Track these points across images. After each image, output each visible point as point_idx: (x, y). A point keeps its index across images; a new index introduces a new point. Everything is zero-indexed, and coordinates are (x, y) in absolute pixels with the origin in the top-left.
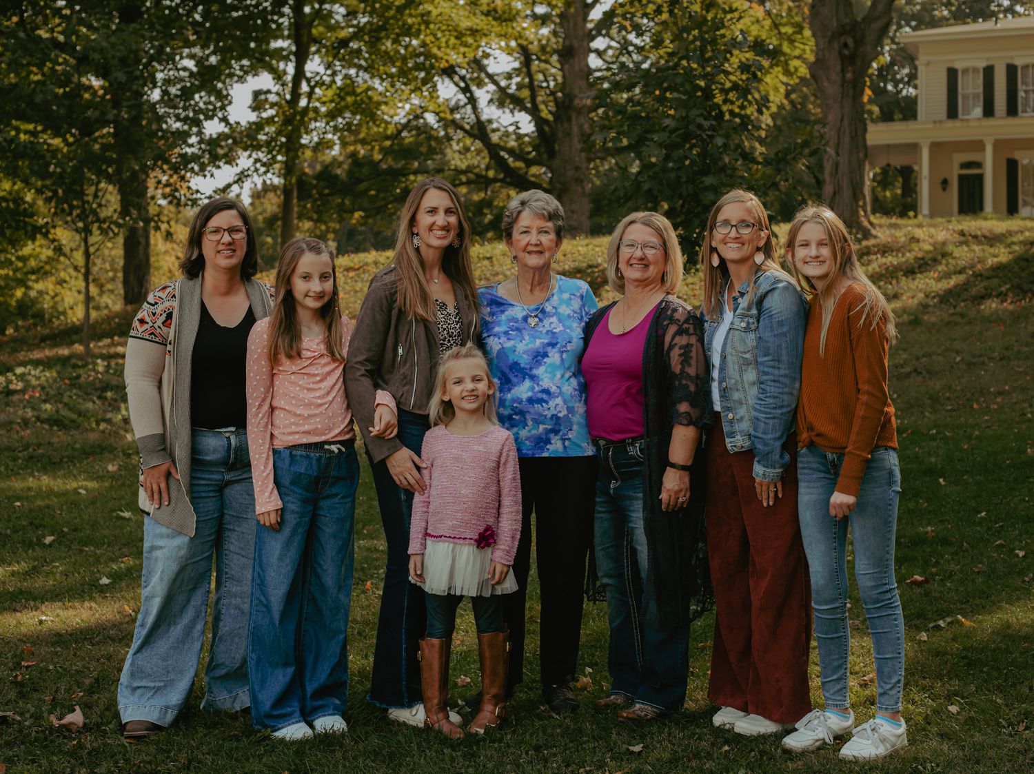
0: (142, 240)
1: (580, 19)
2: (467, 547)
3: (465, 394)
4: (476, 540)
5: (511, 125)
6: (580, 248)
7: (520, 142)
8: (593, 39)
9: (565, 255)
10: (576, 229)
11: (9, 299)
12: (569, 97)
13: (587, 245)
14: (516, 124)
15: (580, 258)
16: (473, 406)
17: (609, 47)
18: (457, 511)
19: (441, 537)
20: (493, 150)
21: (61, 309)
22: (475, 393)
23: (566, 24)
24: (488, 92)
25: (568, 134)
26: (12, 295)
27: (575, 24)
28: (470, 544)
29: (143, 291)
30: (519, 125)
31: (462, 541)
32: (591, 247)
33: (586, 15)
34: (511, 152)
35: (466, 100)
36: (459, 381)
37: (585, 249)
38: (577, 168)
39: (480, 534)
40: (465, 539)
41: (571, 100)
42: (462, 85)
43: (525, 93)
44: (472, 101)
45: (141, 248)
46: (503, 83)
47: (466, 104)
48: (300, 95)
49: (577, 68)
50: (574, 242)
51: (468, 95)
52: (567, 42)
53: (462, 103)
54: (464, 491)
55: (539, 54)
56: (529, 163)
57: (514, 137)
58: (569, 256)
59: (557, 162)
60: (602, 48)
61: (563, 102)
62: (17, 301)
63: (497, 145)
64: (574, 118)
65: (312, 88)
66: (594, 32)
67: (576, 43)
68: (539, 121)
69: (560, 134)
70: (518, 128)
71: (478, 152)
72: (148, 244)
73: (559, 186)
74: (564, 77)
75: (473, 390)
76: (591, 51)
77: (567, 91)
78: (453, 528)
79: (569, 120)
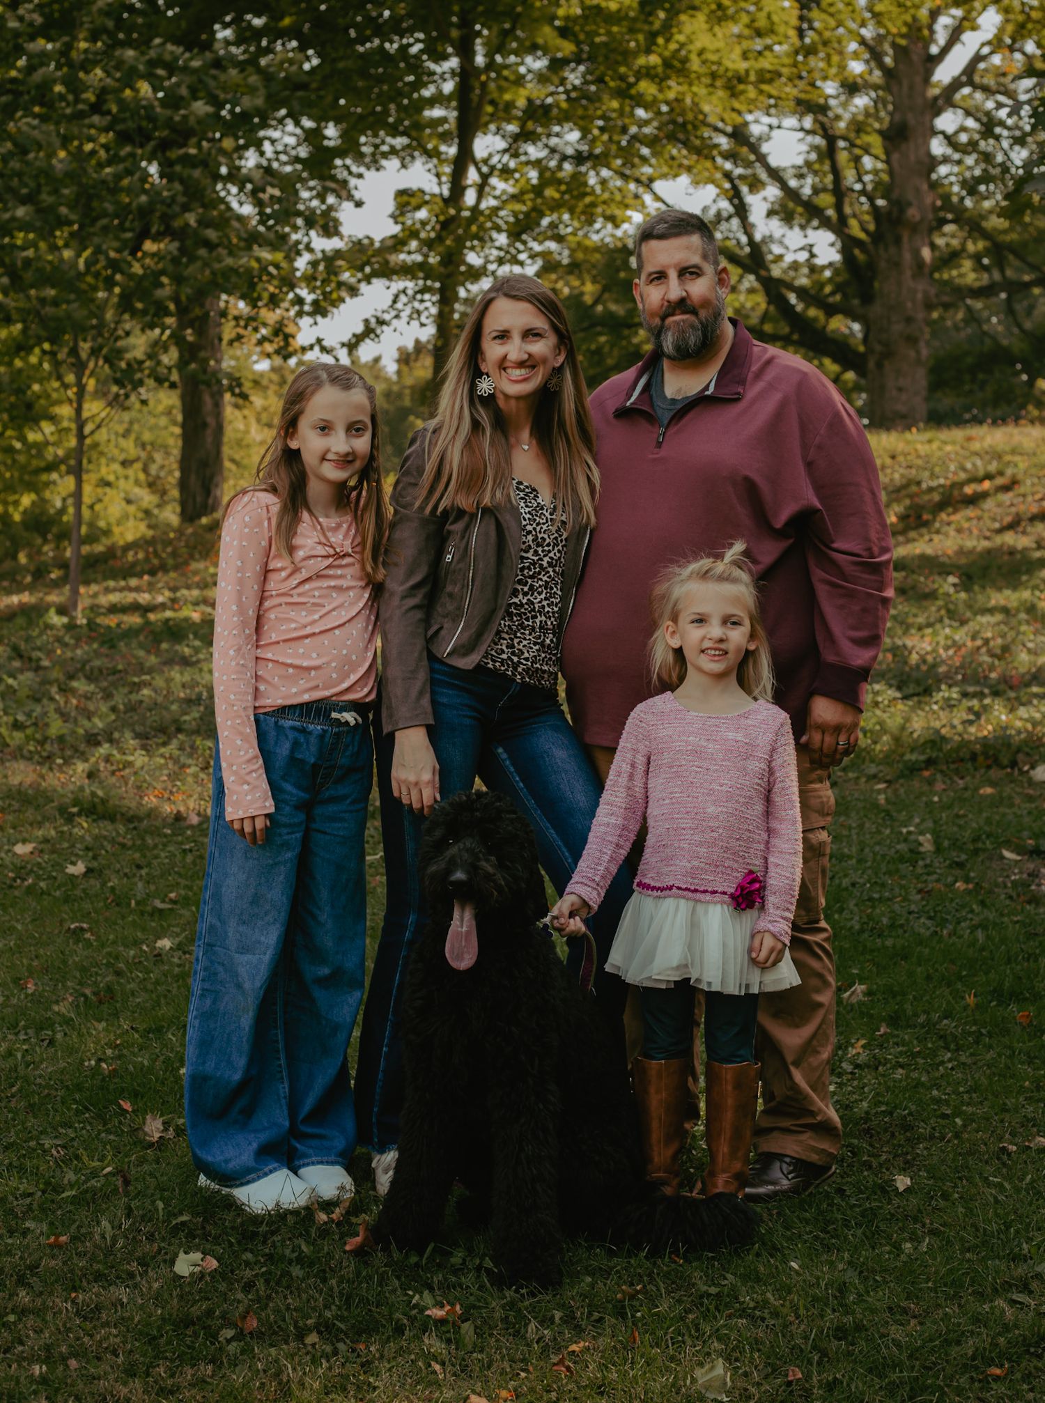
0: (210, 420)
1: (918, 79)
2: (719, 907)
3: (707, 644)
4: (732, 896)
5: (802, 249)
6: (919, 447)
7: (815, 277)
8: (938, 113)
9: (893, 457)
10: (904, 417)
11: (11, 509)
12: (899, 205)
13: (930, 441)
14: (809, 248)
15: (920, 462)
16: (718, 667)
17: (963, 129)
18: (700, 844)
19: (670, 888)
20: (773, 288)
21: (102, 524)
22: (723, 646)
23: (895, 89)
24: (765, 199)
25: (897, 265)
26: (16, 503)
27: (911, 87)
28: (722, 903)
29: (210, 501)
30: (815, 250)
31: (708, 897)
32: (935, 445)
33: (929, 73)
34: (802, 293)
35: (731, 209)
36: (701, 620)
37: (927, 447)
38: (909, 320)
39: (740, 887)
40: (714, 892)
41: (902, 211)
42: (727, 185)
43: (826, 200)
44: (741, 210)
45: (209, 432)
46: (793, 183)
47: (730, 217)
48: (464, 188)
49: (912, 158)
50: (908, 435)
51: (736, 201)
52: (897, 117)
53: (725, 214)
54: (711, 810)
55: (852, 135)
56: (831, 311)
57: (805, 270)
58: (901, 459)
59: (876, 309)
60: (950, 130)
61: (889, 213)
62: (25, 512)
63: (780, 282)
64: (905, 239)
65: (485, 178)
66: (940, 102)
67: (911, 119)
68: (848, 245)
69: (883, 264)
70: (813, 255)
71: (751, 291)
72: (220, 429)
73: (878, 348)
74: (891, 173)
75: (721, 641)
76: (934, 132)
77: (895, 195)
78: (693, 873)
79: (898, 241)
